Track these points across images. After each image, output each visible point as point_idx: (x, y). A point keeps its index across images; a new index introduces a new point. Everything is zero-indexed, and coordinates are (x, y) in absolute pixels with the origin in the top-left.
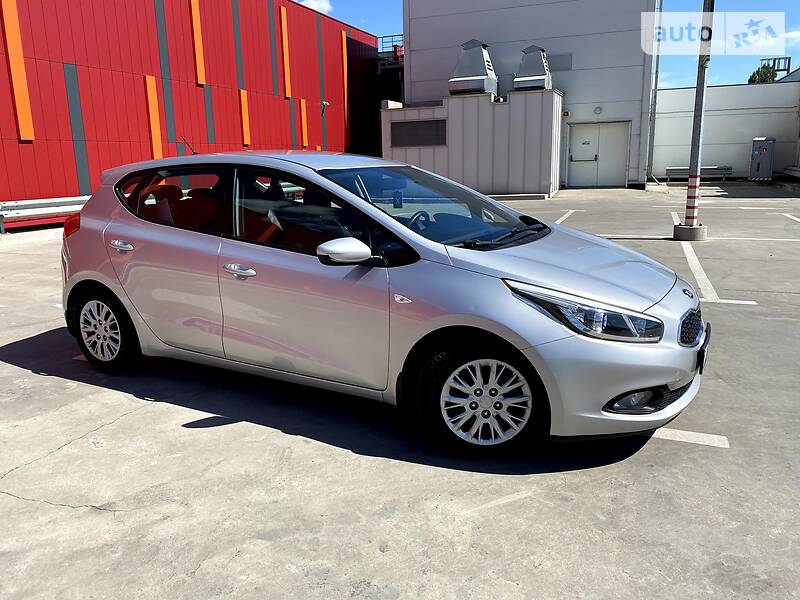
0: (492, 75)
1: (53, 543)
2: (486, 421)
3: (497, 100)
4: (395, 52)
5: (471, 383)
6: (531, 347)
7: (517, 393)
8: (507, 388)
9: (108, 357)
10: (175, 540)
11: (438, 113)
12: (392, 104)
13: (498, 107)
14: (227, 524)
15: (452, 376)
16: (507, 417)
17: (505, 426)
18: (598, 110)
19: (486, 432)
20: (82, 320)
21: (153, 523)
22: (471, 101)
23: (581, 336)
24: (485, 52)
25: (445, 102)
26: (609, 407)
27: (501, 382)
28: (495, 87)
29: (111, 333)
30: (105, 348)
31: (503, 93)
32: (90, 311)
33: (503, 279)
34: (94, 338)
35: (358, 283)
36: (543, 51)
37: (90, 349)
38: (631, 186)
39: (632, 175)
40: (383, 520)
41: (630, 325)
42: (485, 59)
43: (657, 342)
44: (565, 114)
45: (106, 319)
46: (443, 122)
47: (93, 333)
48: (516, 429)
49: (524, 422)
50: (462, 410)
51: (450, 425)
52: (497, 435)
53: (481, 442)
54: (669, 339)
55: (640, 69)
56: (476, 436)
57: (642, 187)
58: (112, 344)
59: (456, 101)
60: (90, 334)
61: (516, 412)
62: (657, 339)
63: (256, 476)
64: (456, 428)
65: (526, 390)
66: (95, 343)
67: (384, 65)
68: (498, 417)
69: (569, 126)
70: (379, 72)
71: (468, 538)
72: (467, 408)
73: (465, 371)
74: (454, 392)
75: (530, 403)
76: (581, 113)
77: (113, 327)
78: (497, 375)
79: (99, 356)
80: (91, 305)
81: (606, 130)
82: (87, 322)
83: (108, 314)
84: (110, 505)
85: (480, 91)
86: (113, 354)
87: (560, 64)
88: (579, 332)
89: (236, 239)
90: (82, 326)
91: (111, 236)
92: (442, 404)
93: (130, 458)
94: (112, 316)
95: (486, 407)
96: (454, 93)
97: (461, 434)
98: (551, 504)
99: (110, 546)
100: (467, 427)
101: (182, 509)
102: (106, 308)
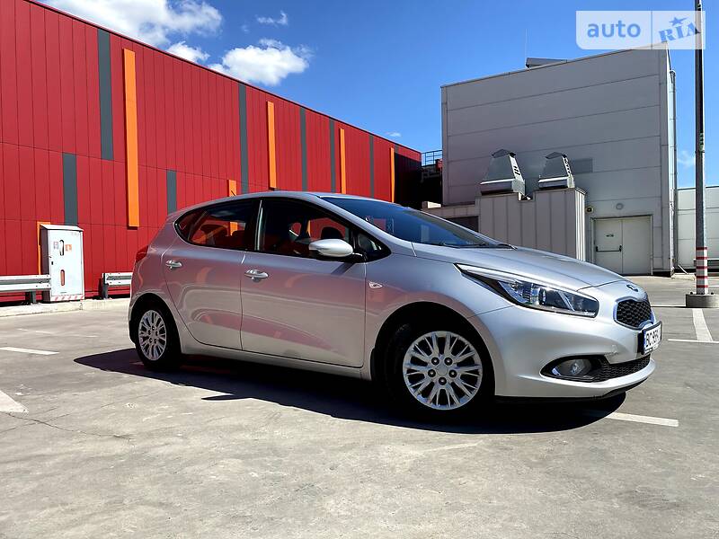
0: (519, 178)
1: (78, 453)
2: (443, 387)
3: (524, 199)
4: (436, 165)
5: (429, 353)
6: (475, 316)
7: (469, 362)
8: (460, 358)
9: (156, 357)
10: (169, 455)
11: (471, 211)
12: (431, 205)
13: (525, 204)
14: (213, 450)
15: (413, 346)
16: (461, 384)
17: (460, 393)
18: (620, 206)
19: (443, 398)
20: (140, 328)
21: (156, 446)
22: (500, 200)
23: (518, 306)
24: (513, 160)
25: (477, 201)
26: (547, 371)
27: (455, 352)
28: (523, 188)
29: (160, 336)
30: (155, 349)
31: (529, 191)
32: (147, 320)
33: (455, 264)
34: (147, 342)
35: (342, 276)
36: (565, 156)
37: (144, 351)
38: (656, 274)
39: (657, 264)
40: (340, 453)
41: (566, 301)
42: (513, 165)
43: (592, 317)
44: (588, 210)
45: (157, 325)
46: (476, 218)
47: (148, 337)
48: (470, 396)
49: (477, 389)
50: (421, 377)
51: (411, 390)
52: (452, 402)
53: (438, 407)
54: (605, 315)
55: (658, 170)
56: (434, 401)
57: (667, 274)
58: (160, 345)
59: (487, 201)
60: (145, 339)
61: (469, 379)
62: (593, 314)
63: (246, 426)
64: (416, 393)
65: (477, 359)
66: (148, 346)
67: (426, 175)
68: (453, 385)
69: (593, 220)
70: (422, 181)
71: (408, 466)
72: (426, 375)
73: (423, 342)
74: (415, 361)
75: (481, 371)
76: (603, 209)
77: (162, 331)
78: (451, 345)
79: (150, 357)
80: (148, 314)
81: (628, 224)
82: (144, 329)
83: (159, 320)
84: (128, 435)
85: (507, 191)
86: (160, 354)
87: (581, 168)
88: (518, 303)
89: (257, 251)
90: (140, 332)
91: (167, 258)
92: (405, 371)
93: (153, 414)
94: (162, 322)
95: (442, 375)
96: (484, 194)
97: (420, 398)
98: (491, 451)
99: (120, 456)
100: (426, 393)
101: (182, 440)
102: (159, 316)
